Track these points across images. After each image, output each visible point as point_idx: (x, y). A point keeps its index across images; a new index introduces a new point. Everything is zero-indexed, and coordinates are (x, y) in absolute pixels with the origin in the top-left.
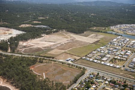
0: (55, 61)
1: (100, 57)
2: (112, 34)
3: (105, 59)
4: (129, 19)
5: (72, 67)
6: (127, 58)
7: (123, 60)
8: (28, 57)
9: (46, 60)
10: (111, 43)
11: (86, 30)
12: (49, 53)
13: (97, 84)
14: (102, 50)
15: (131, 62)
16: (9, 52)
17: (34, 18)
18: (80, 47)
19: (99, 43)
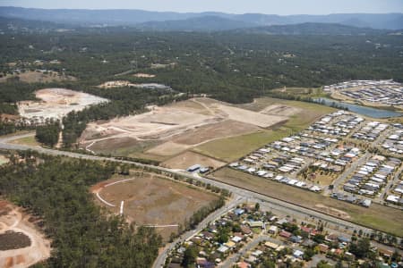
0: (159, 172)
1: (277, 164)
2: (323, 104)
3: (286, 168)
4: (378, 68)
5: (195, 189)
6: (344, 166)
7: (332, 170)
8: (96, 161)
9: (137, 168)
10: (315, 127)
11: (258, 96)
12: (150, 151)
13: (248, 231)
14: (285, 144)
15: (354, 177)
16: (56, 149)
18: (231, 138)
19: (285, 126)
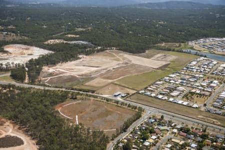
0: (96, 97)
1: (168, 91)
2: (190, 53)
3: (175, 93)
4: (220, 30)
5: (121, 107)
6: (211, 92)
7: (204, 95)
8: (54, 91)
9: (82, 94)
10: (187, 68)
11: (149, 48)
12: (87, 84)
13: (160, 133)
14: (171, 79)
15: (218, 98)
16: (26, 83)
17: (68, 30)
18: (137, 75)
19: (169, 68)
